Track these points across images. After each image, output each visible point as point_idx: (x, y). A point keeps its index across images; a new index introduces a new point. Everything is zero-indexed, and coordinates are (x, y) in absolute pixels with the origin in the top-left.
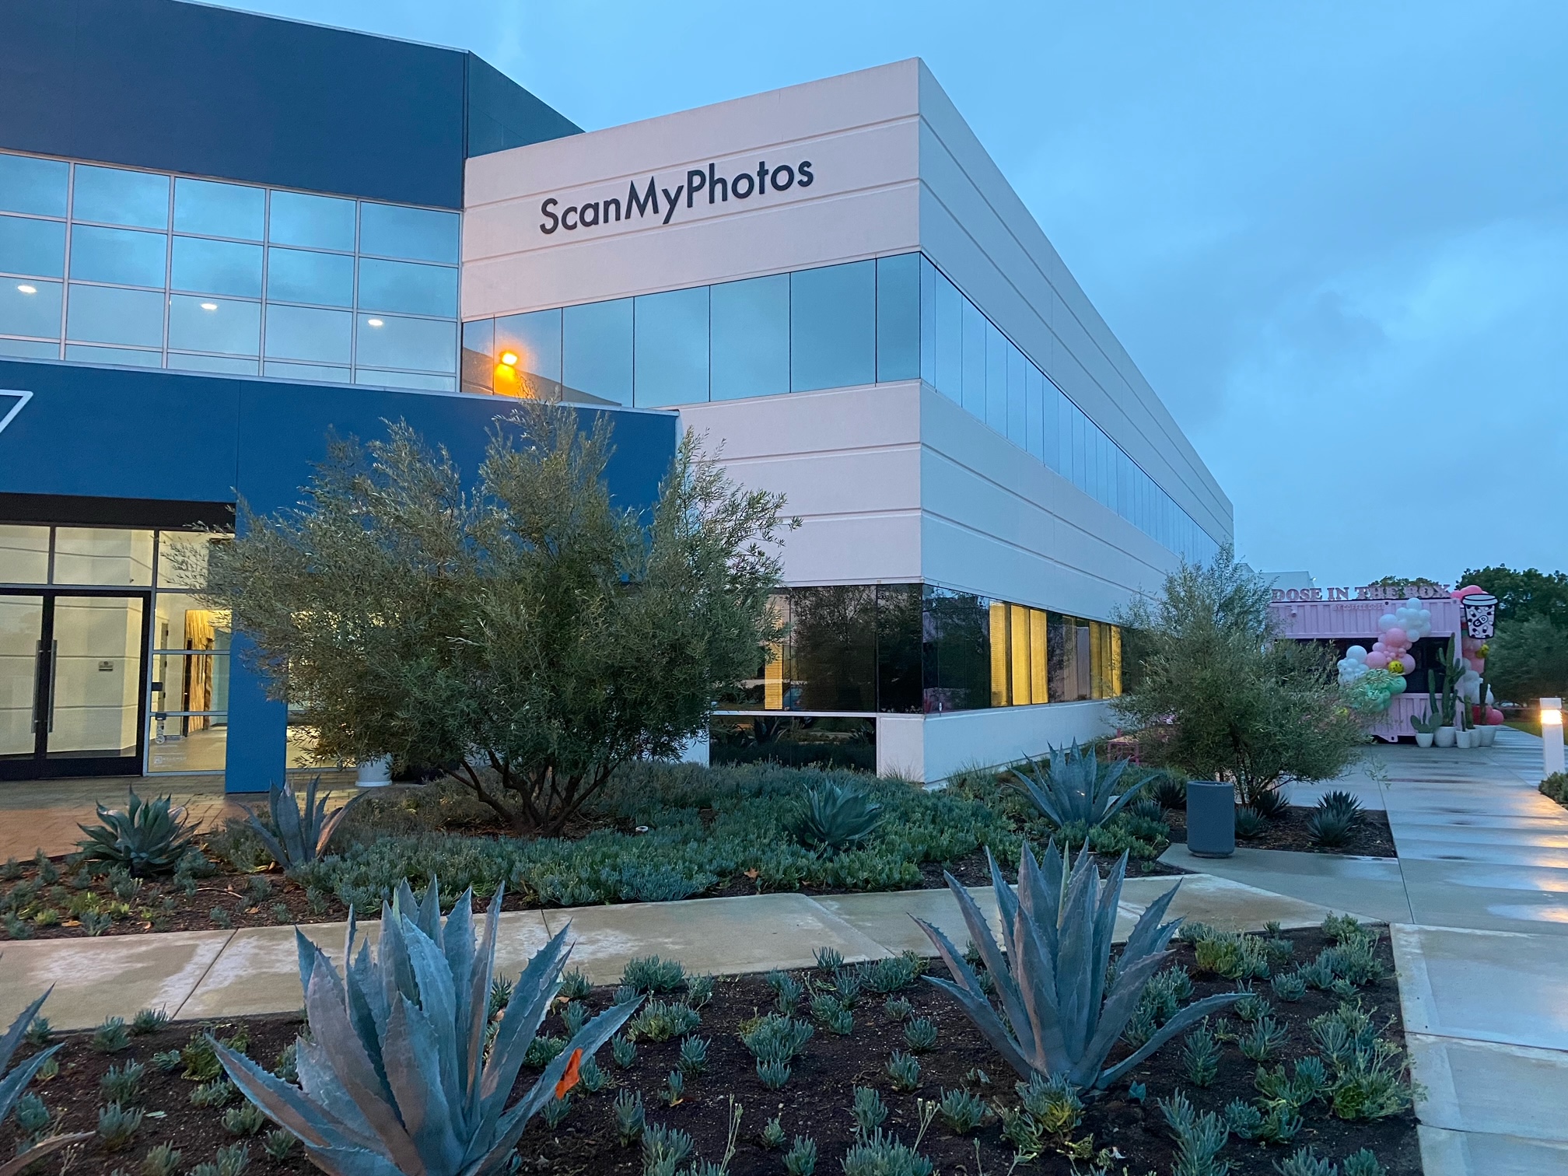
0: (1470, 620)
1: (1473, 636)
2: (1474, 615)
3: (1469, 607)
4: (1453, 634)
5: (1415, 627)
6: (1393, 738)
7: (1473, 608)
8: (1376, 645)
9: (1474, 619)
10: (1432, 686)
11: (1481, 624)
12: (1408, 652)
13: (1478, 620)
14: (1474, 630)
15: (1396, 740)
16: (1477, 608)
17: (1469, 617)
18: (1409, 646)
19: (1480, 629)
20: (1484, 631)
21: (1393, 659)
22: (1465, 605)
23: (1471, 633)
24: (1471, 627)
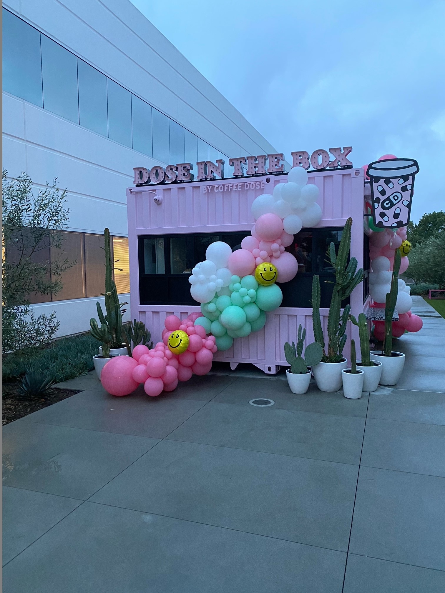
0: (378, 200)
1: (381, 223)
2: (383, 193)
3: (377, 179)
4: (350, 222)
5: (296, 211)
6: (270, 369)
7: (382, 181)
8: (246, 240)
9: (382, 198)
10: (316, 299)
11: (393, 205)
12: (288, 249)
13: (388, 199)
14: (382, 215)
15: (273, 372)
16: (387, 181)
17: (377, 195)
18: (289, 241)
19: (390, 213)
20: (396, 216)
21: (264, 260)
22: (371, 177)
23: (378, 219)
24: (379, 210)
